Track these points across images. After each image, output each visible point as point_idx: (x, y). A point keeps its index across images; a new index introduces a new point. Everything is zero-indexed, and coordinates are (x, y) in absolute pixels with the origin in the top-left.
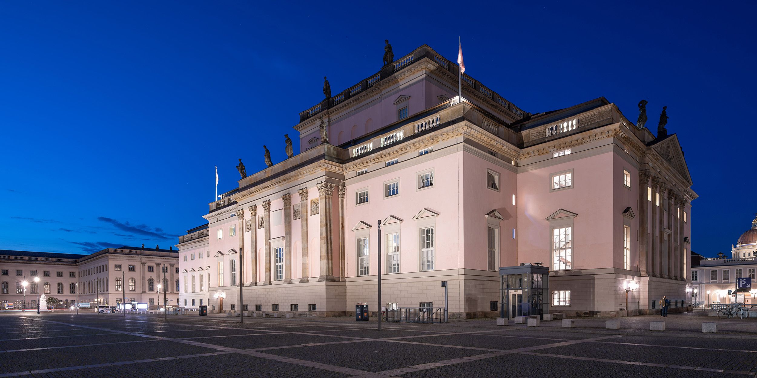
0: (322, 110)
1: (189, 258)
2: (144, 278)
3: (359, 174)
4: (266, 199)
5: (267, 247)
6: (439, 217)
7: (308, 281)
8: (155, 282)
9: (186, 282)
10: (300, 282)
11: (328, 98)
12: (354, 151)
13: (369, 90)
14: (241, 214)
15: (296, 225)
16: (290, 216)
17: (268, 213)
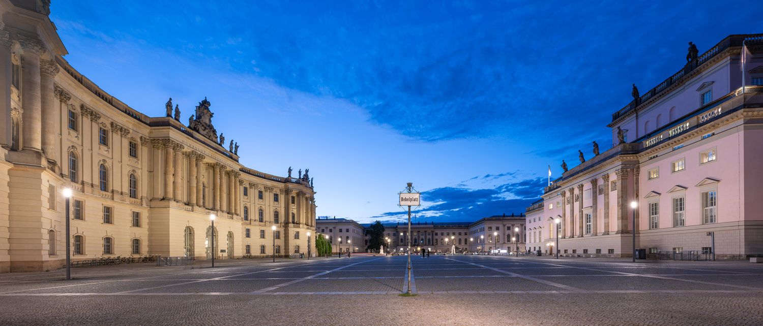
0: (631, 109)
1: (532, 221)
2: (504, 234)
3: (651, 158)
4: (580, 183)
5: (581, 213)
6: (720, 184)
7: (608, 234)
8: (511, 237)
9: (530, 236)
10: (603, 235)
11: (636, 99)
12: (648, 143)
13: (673, 86)
14: (564, 194)
15: (601, 198)
16: (596, 192)
17: (581, 192)
